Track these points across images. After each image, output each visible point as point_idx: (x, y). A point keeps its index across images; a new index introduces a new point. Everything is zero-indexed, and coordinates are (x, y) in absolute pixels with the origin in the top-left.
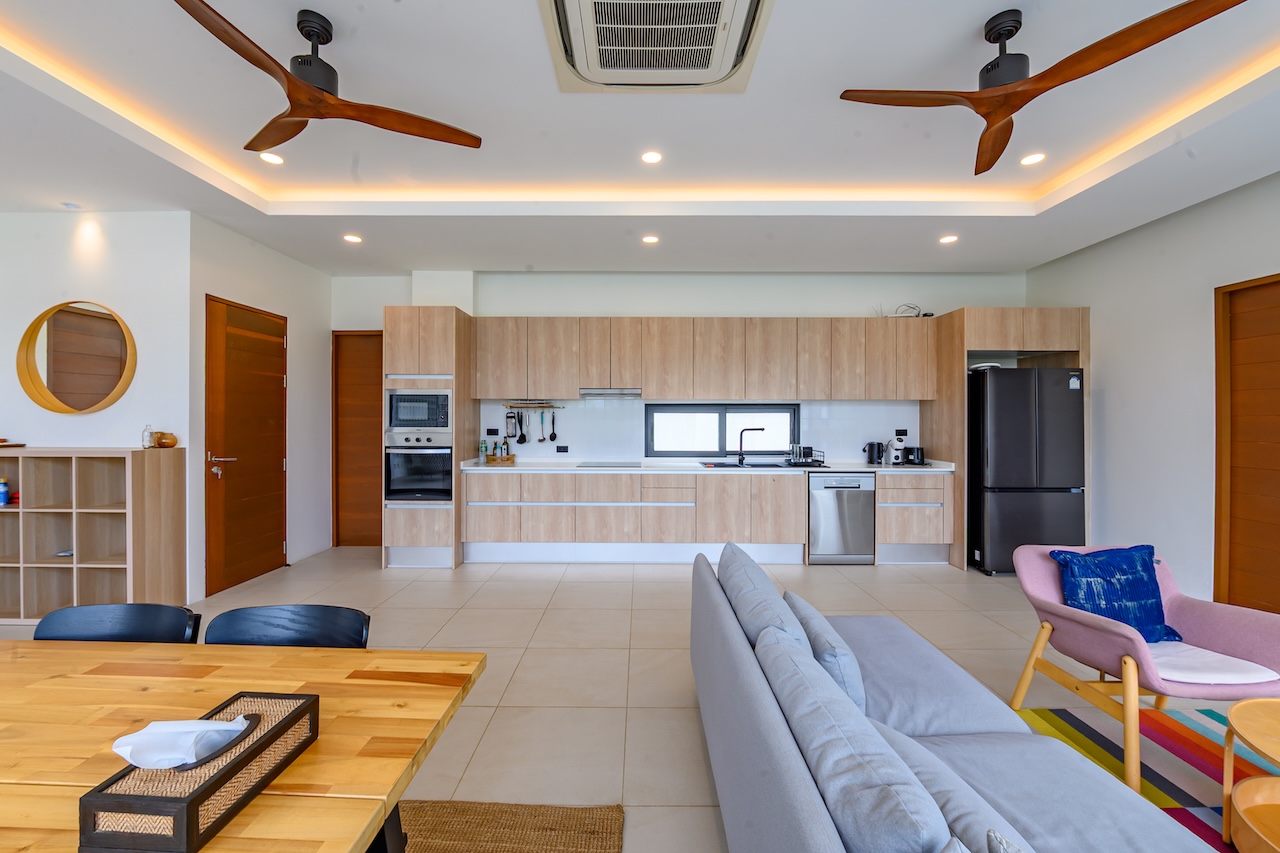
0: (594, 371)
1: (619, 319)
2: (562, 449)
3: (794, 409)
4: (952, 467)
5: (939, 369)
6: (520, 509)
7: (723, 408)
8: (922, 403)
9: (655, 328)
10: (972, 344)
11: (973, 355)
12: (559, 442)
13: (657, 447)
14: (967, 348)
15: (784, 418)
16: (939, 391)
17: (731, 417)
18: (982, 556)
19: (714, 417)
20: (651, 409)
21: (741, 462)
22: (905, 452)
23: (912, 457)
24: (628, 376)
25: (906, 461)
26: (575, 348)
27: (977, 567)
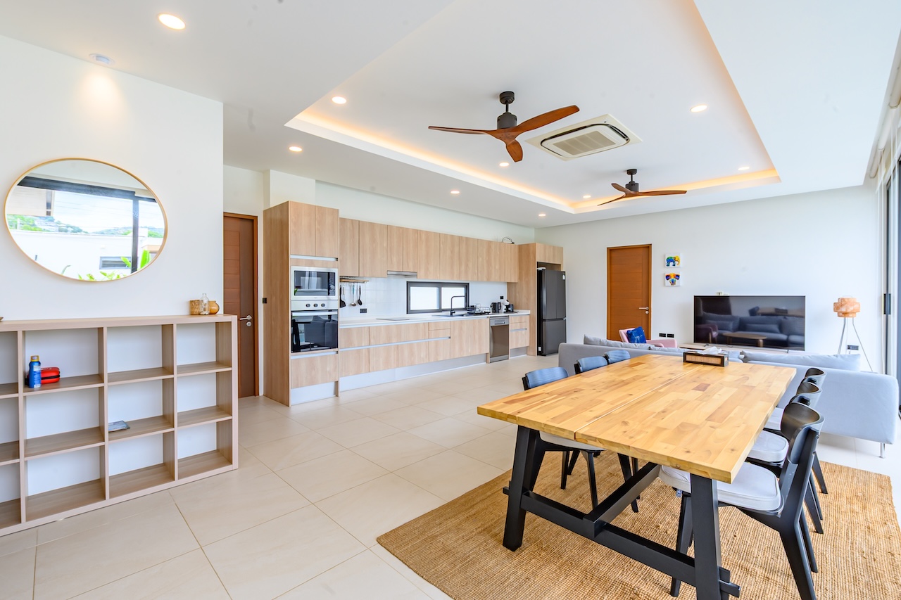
0: (395, 260)
1: (407, 229)
2: (363, 311)
3: (466, 286)
4: (529, 312)
5: (520, 268)
6: (369, 350)
7: (440, 285)
8: (509, 284)
9: (423, 237)
10: (539, 259)
11: (539, 264)
12: (362, 307)
13: (412, 308)
14: (537, 260)
15: (461, 291)
16: (520, 278)
17: (444, 289)
18: (542, 349)
19: (435, 290)
20: (409, 284)
21: (451, 314)
22: (508, 307)
23: (510, 309)
24: (411, 264)
25: (507, 311)
26: (385, 245)
27: (540, 353)
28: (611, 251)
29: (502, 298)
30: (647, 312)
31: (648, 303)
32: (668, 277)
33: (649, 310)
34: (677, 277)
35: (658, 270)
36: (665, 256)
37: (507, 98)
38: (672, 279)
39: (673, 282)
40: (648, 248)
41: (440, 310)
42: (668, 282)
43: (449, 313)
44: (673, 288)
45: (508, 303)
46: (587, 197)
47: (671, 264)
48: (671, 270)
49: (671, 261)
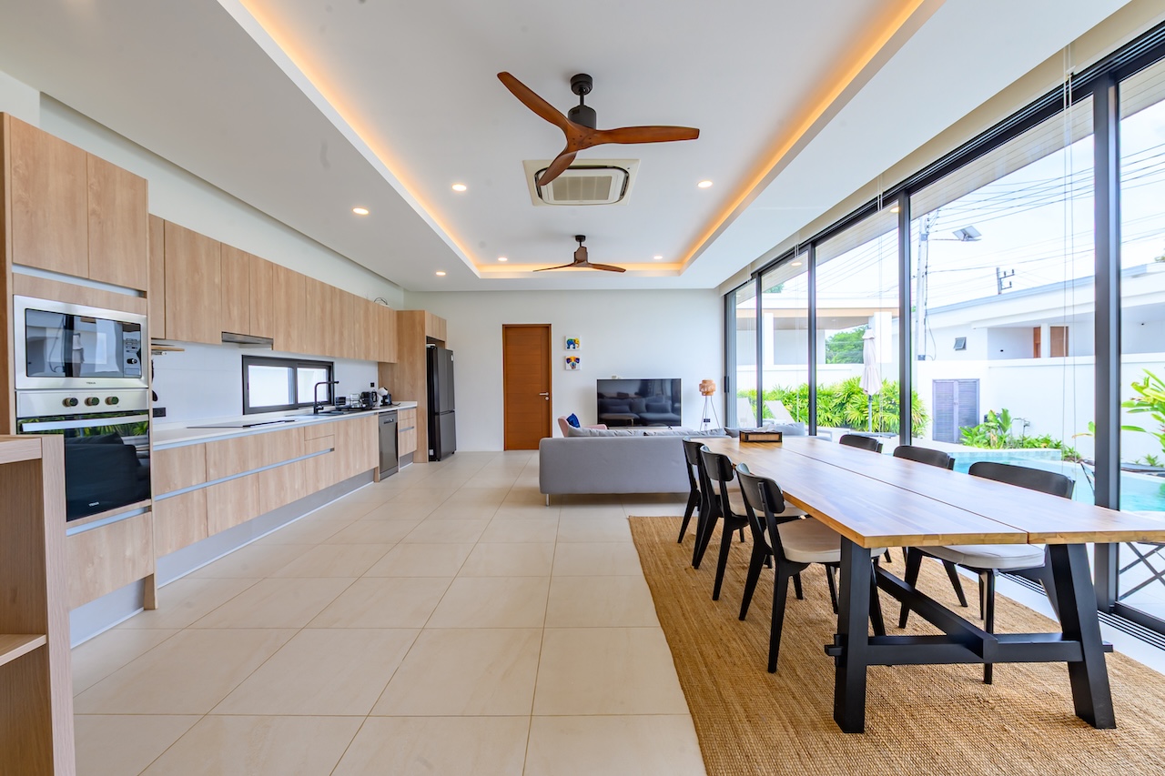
0: (235, 312)
1: (256, 258)
2: (159, 413)
3: (329, 367)
4: (416, 404)
5: (400, 343)
7: (294, 364)
8: (380, 364)
9: (282, 276)
10: (430, 332)
11: (429, 340)
12: (157, 404)
13: (253, 404)
14: (426, 334)
15: (321, 374)
16: (400, 357)
17: (300, 371)
18: (435, 452)
19: (284, 372)
20: (247, 360)
21: (316, 411)
22: (385, 397)
23: (387, 401)
24: (263, 323)
25: (384, 404)
26: (217, 280)
27: (432, 459)
28: (506, 328)
29: (372, 385)
30: (547, 398)
31: (548, 389)
32: (569, 360)
33: (550, 396)
34: (577, 360)
35: (558, 353)
36: (565, 338)
37: (581, 83)
38: (573, 362)
39: (573, 366)
40: (547, 328)
41: (295, 406)
42: (569, 366)
43: (312, 410)
44: (573, 373)
45: (386, 393)
46: (502, 259)
47: (572, 346)
48: (571, 354)
49: (571, 343)
